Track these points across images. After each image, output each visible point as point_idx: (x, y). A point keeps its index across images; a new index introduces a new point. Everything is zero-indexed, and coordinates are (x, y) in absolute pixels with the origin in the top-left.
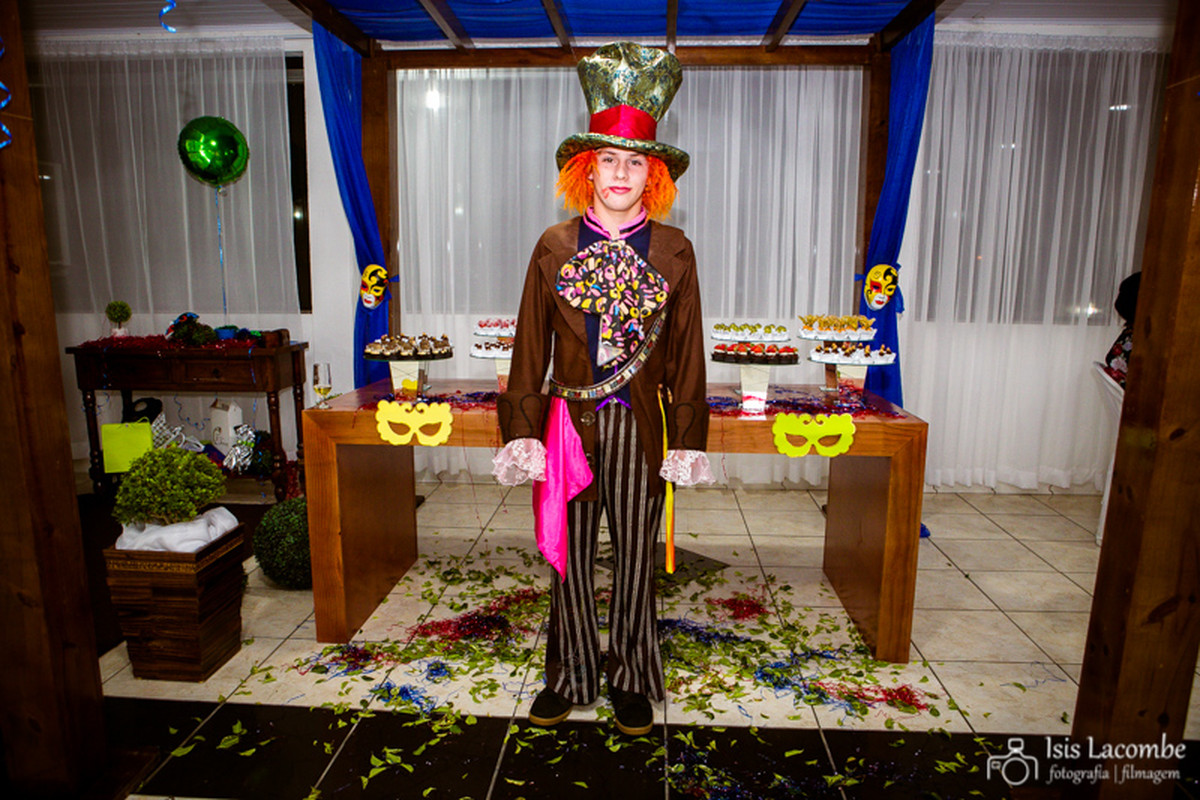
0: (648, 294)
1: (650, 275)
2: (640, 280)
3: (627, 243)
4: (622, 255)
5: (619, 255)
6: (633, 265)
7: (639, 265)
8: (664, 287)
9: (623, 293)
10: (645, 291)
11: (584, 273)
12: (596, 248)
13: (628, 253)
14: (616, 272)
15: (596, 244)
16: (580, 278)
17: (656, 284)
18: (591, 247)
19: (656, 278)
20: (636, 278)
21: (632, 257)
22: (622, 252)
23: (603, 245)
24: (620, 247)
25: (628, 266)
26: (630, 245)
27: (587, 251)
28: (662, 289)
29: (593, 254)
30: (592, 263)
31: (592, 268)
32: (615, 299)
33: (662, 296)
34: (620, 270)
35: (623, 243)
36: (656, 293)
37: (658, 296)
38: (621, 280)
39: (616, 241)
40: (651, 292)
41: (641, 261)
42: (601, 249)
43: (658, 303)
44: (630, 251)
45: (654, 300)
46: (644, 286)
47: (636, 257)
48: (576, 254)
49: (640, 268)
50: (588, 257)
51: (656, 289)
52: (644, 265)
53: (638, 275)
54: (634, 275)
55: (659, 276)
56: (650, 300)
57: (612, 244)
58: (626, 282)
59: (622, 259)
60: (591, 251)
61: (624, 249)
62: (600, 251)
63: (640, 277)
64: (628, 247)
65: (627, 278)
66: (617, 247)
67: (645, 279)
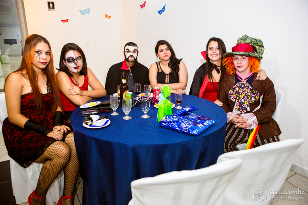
0: (253, 96)
1: (254, 91)
2: (250, 93)
3: (247, 82)
4: (245, 86)
5: (244, 86)
6: (249, 88)
7: (250, 88)
8: (258, 94)
9: (244, 97)
10: (252, 96)
11: (235, 92)
12: (238, 84)
13: (247, 85)
14: (243, 91)
15: (238, 83)
16: (234, 94)
17: (256, 93)
18: (236, 85)
19: (255, 92)
20: (249, 92)
21: (248, 86)
22: (245, 85)
23: (240, 83)
24: (245, 83)
25: (247, 89)
26: (248, 83)
27: (235, 86)
28: (257, 95)
29: (237, 86)
30: (237, 89)
31: (237, 90)
32: (241, 98)
33: (257, 97)
34: (244, 90)
35: (246, 82)
36: (255, 96)
37: (256, 97)
38: (244, 93)
39: (244, 82)
40: (254, 96)
41: (251, 87)
42: (239, 84)
43: (256, 99)
44: (248, 84)
45: (255, 98)
46: (252, 94)
47: (249, 86)
48: (233, 87)
49: (251, 89)
50: (236, 87)
51: (256, 95)
52: (252, 88)
53: (250, 91)
54: (249, 91)
55: (256, 91)
56: (254, 98)
57: (242, 83)
58: (245, 94)
59: (245, 87)
60: (236, 86)
61: (246, 84)
62: (239, 85)
63: (251, 92)
64: (247, 83)
65: (246, 92)
66: (244, 83)
67: (252, 92)
